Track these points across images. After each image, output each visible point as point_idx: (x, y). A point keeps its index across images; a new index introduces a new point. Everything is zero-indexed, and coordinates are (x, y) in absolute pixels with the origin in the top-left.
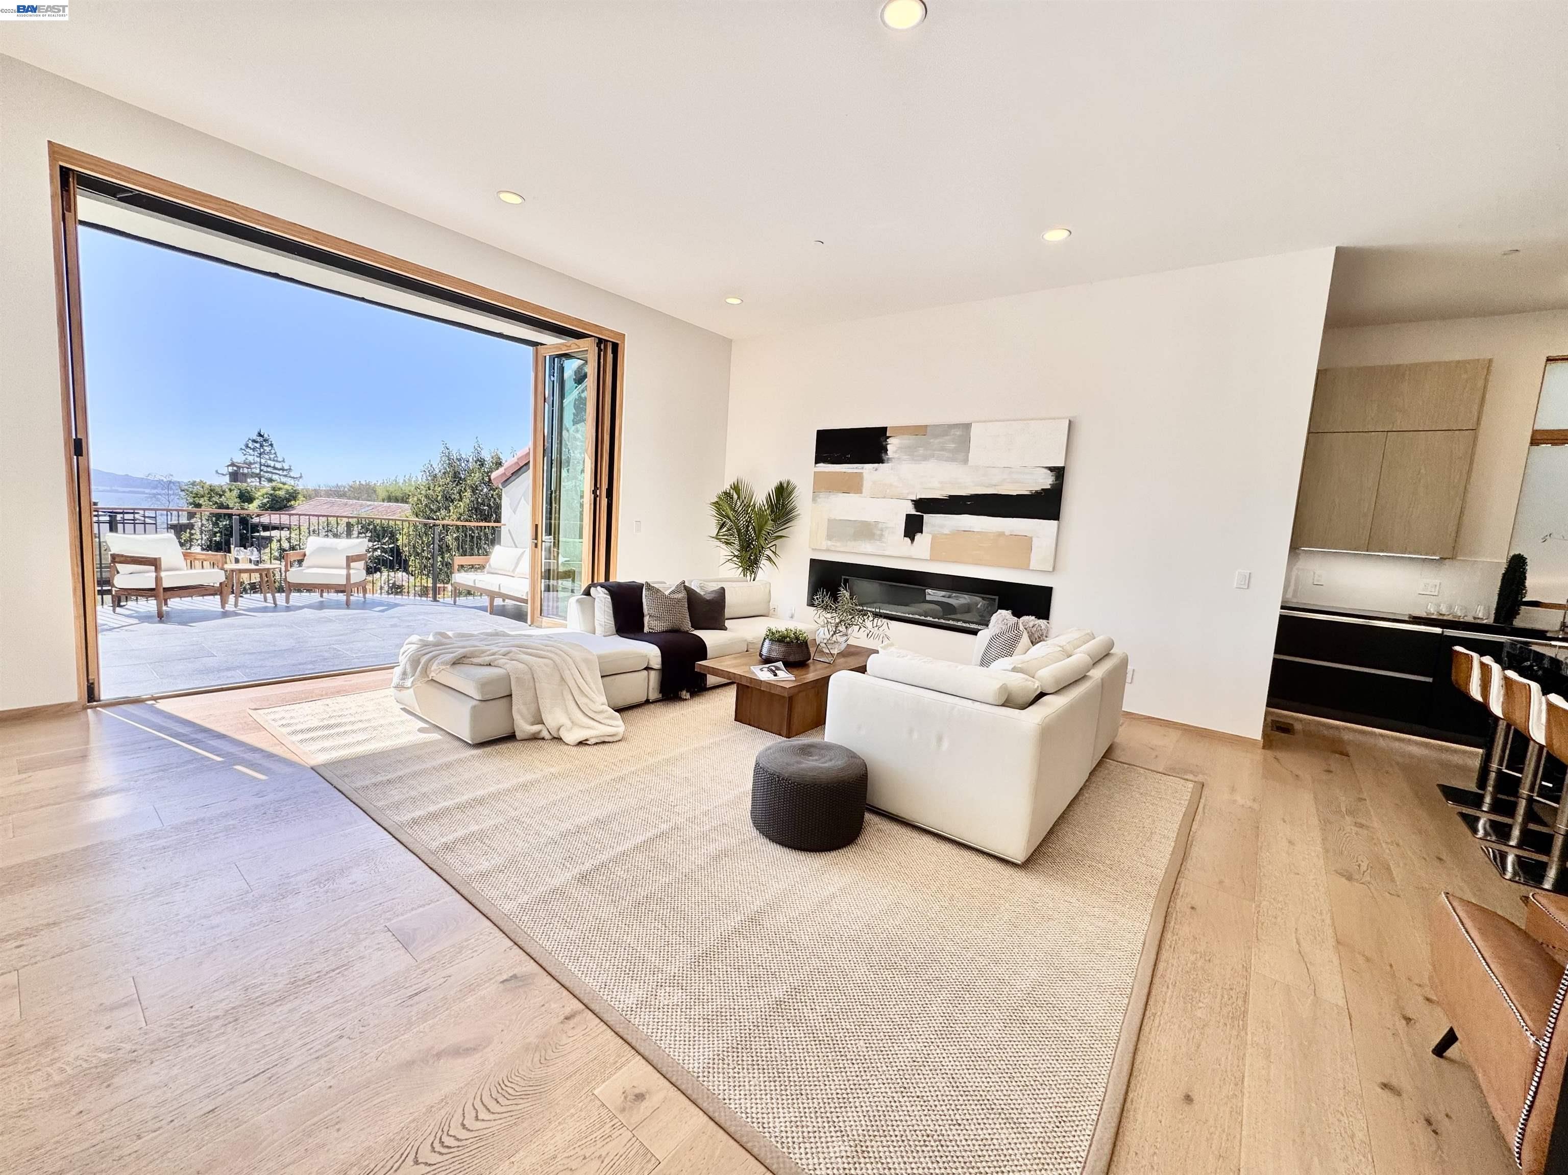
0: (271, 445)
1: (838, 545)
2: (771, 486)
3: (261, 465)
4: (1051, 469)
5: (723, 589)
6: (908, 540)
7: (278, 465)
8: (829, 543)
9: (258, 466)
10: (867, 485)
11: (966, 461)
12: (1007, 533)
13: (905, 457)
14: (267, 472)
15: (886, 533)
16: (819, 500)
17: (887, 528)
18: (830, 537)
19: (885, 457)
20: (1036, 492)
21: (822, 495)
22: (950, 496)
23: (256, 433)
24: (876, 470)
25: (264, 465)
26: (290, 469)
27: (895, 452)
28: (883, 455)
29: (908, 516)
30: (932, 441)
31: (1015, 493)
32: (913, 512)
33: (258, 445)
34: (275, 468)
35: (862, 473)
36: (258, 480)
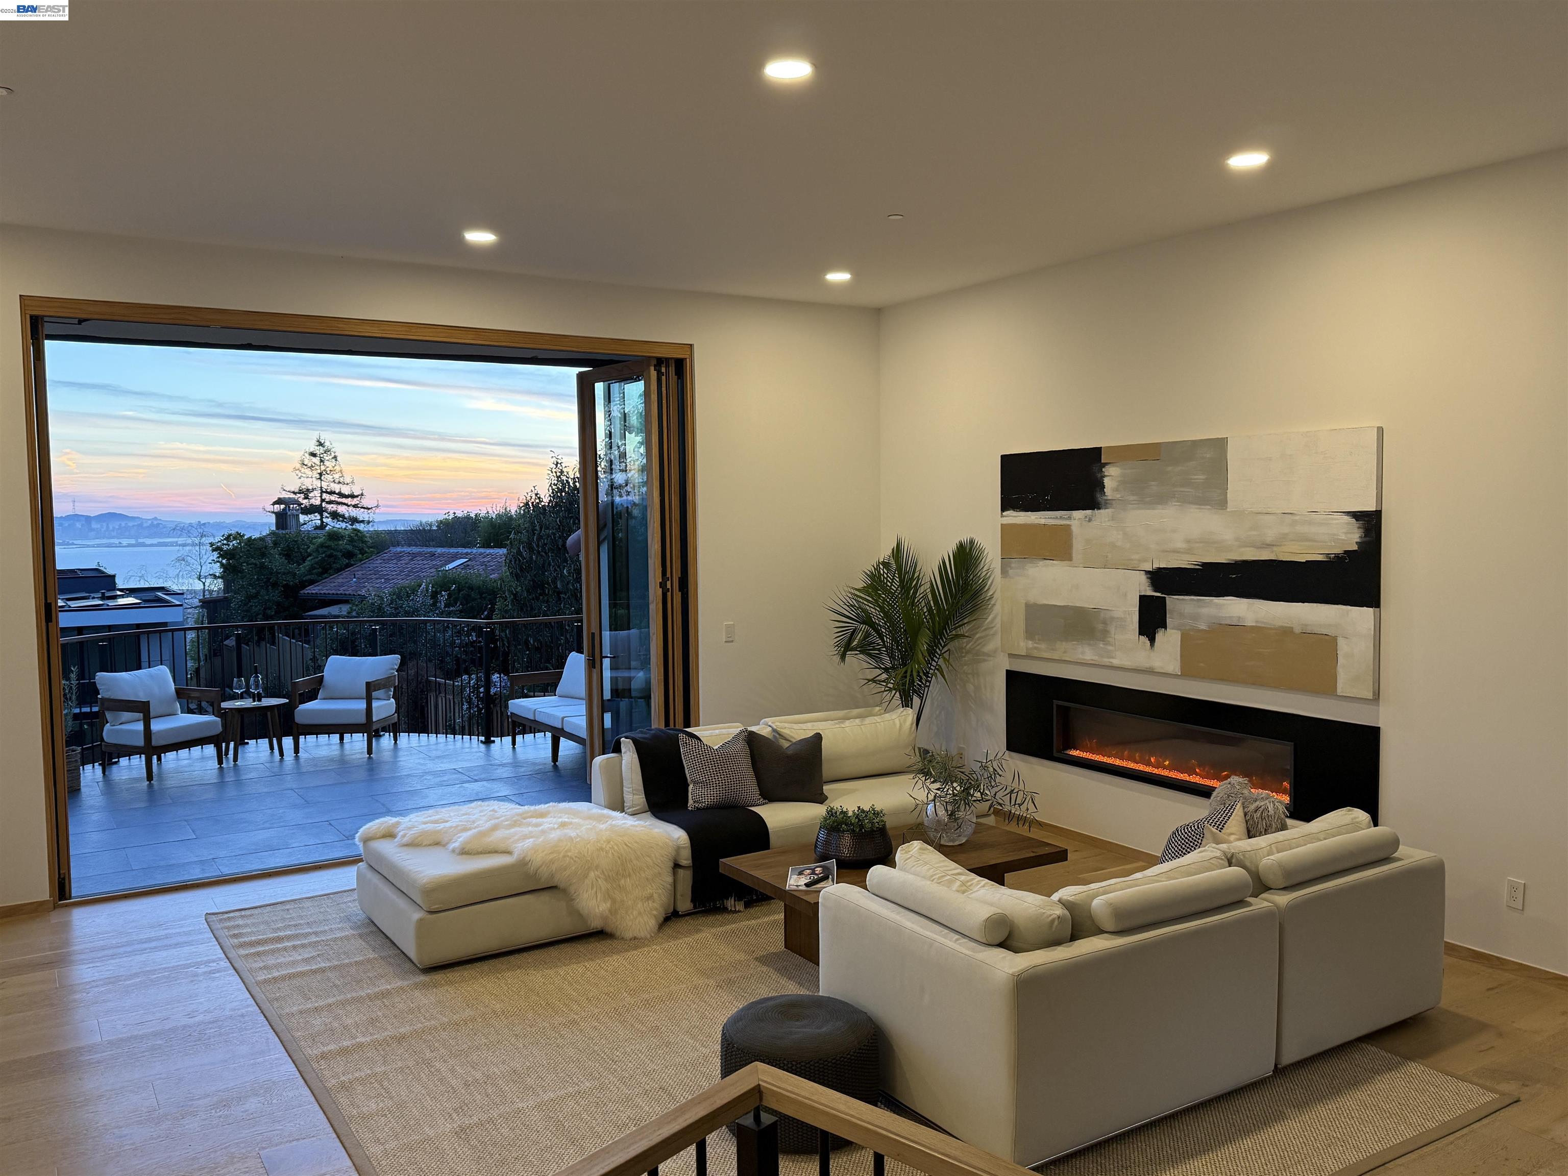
0: (335, 458)
1: (1043, 649)
2: (947, 549)
3: (322, 492)
4: (1357, 515)
5: (818, 738)
6: (1144, 640)
7: (346, 490)
8: (1030, 644)
9: (317, 493)
10: (1078, 546)
11: (1222, 504)
12: (1297, 630)
13: (1132, 498)
14: (330, 502)
15: (1112, 629)
16: (1011, 572)
17: (1112, 619)
18: (1030, 634)
19: (1100, 498)
20: (1337, 556)
21: (1014, 563)
22: (1204, 565)
23: (314, 442)
24: (1090, 520)
25: (327, 492)
26: (362, 495)
27: (1116, 490)
28: (1098, 495)
29: (1142, 598)
30: (1170, 468)
31: (1302, 559)
32: (1150, 592)
33: (316, 460)
34: (341, 495)
35: (1069, 526)
36: (319, 517)
